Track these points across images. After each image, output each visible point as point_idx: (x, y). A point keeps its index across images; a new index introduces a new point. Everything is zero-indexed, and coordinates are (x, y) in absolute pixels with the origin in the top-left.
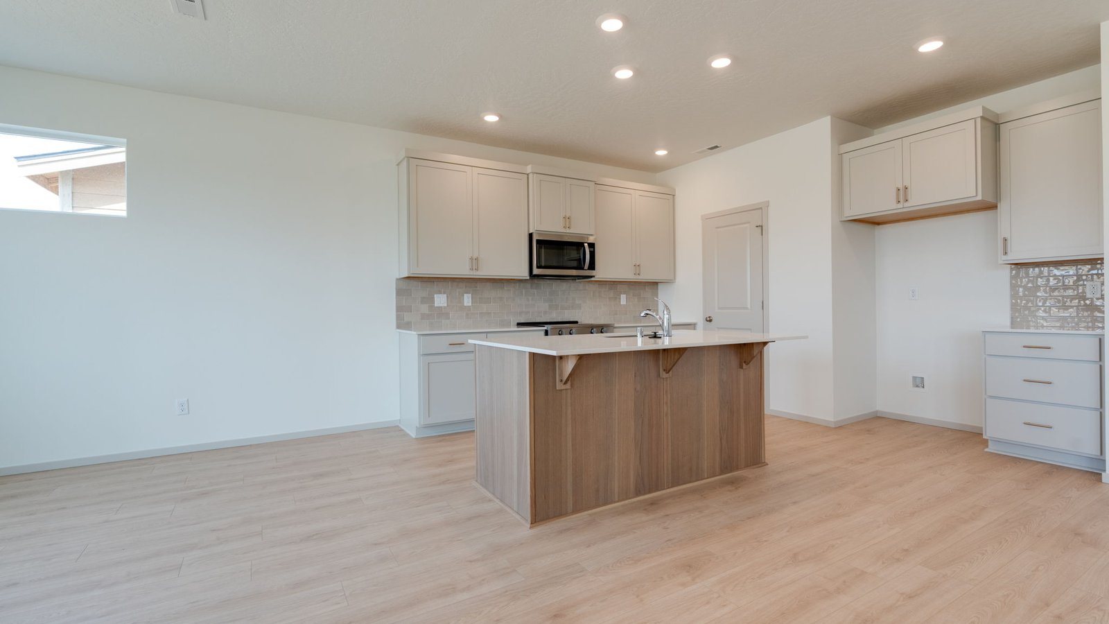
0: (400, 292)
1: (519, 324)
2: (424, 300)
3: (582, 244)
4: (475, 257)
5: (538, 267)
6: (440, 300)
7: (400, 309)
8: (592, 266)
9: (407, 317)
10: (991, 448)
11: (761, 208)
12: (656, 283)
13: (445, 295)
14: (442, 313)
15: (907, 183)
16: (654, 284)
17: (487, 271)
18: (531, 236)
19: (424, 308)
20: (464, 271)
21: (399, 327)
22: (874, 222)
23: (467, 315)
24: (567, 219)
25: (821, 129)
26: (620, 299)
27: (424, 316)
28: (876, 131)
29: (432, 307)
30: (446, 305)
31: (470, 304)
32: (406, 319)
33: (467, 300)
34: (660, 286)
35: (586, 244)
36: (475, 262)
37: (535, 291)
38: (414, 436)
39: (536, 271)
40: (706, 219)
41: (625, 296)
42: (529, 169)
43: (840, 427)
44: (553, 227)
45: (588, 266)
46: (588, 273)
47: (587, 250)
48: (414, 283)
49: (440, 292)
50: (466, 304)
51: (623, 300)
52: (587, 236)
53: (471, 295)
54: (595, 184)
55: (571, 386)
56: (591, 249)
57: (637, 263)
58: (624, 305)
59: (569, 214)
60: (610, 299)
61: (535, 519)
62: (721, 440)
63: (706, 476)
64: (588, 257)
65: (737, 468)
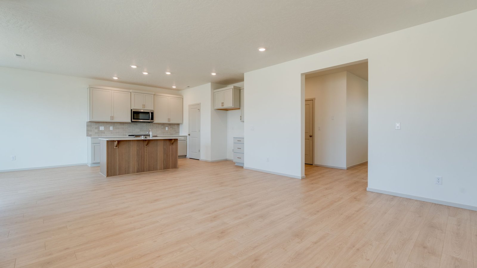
0: (87, 126)
1: (129, 136)
2: (96, 128)
4: (112, 116)
5: (133, 119)
6: (102, 128)
7: (88, 131)
8: (152, 119)
9: (90, 133)
10: (236, 164)
11: (199, 105)
12: (179, 124)
13: (104, 127)
14: (102, 132)
15: (223, 102)
16: (178, 124)
17: (116, 120)
18: (132, 110)
19: (96, 131)
20: (109, 120)
21: (87, 136)
22: (226, 110)
23: (111, 133)
24: (144, 106)
25: (209, 86)
26: (166, 128)
27: (96, 133)
28: (228, 86)
29: (99, 130)
30: (104, 130)
31: (112, 129)
32: (90, 134)
33: (111, 128)
34: (180, 125)
35: (150, 113)
36: (112, 117)
37: (135, 126)
38: (90, 166)
39: (133, 120)
40: (190, 106)
41: (167, 128)
42: (131, 91)
43: (213, 162)
44: (139, 107)
45: (150, 119)
46: (151, 121)
47: (150, 114)
48: (93, 123)
49: (102, 126)
50: (111, 129)
51: (167, 129)
52: (151, 110)
53: (112, 127)
54: (154, 95)
55: (118, 148)
56: (152, 114)
57: (169, 118)
58: (167, 131)
59: (144, 104)
60: (162, 128)
61: (108, 176)
62: (164, 162)
63: (159, 170)
64: (150, 116)
65: (169, 169)
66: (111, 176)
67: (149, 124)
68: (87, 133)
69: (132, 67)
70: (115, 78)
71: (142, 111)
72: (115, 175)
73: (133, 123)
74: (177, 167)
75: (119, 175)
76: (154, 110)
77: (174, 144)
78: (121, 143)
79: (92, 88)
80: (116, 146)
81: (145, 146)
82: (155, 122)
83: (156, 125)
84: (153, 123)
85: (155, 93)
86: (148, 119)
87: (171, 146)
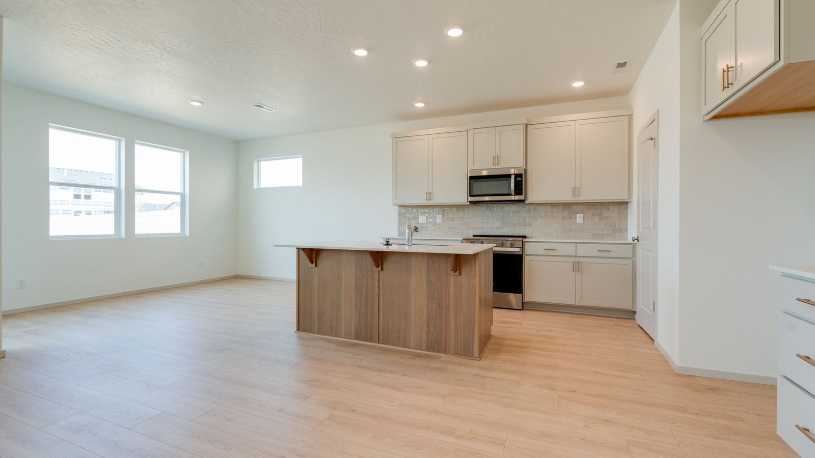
0: (399, 213)
1: (474, 236)
2: (412, 219)
3: (509, 176)
4: (427, 191)
6: (422, 219)
8: (519, 190)
11: (655, 119)
13: (425, 216)
14: (423, 227)
16: (627, 203)
18: (469, 172)
19: (413, 224)
20: (423, 201)
23: (439, 229)
24: (496, 159)
26: (575, 218)
29: (417, 222)
30: (425, 222)
31: (441, 222)
33: (439, 219)
36: (428, 194)
39: (469, 199)
40: (640, 134)
41: (582, 215)
42: (467, 129)
45: (513, 193)
46: (517, 198)
47: (513, 181)
48: (407, 209)
49: (422, 214)
50: (438, 221)
51: (579, 218)
52: (514, 169)
53: (441, 216)
54: (526, 125)
55: (316, 266)
56: (518, 179)
57: (577, 186)
58: (580, 224)
59: (498, 154)
60: (564, 218)
61: (298, 329)
62: (428, 325)
63: (412, 347)
64: (513, 185)
65: (445, 351)
66: (304, 331)
67: (514, 208)
70: (420, 106)
71: (485, 173)
73: (475, 208)
74: (477, 354)
75: (319, 333)
76: (524, 168)
77: (463, 271)
78: (323, 256)
79: (396, 138)
80: (312, 262)
81: (375, 269)
82: (530, 199)
83: (538, 208)
84: (526, 202)
85: (527, 120)
86: (507, 192)
87: (453, 278)
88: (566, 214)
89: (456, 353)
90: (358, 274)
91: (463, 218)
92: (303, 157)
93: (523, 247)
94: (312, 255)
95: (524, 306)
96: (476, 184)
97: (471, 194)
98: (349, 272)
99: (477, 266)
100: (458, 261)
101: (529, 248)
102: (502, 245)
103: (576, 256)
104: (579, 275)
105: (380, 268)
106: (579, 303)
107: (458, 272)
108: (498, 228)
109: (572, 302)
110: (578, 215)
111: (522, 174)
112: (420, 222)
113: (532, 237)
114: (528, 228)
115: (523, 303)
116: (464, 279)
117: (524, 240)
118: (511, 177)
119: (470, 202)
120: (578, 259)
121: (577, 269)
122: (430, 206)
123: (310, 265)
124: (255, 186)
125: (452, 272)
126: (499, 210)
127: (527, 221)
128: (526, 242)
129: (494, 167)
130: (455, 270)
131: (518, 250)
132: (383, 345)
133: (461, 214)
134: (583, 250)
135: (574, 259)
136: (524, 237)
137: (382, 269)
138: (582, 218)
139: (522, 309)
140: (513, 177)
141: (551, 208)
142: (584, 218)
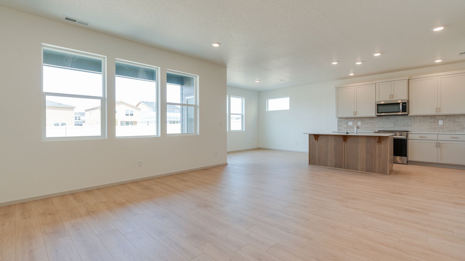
1: (379, 131)
2: (345, 124)
3: (399, 103)
4: (354, 111)
6: (350, 123)
8: (406, 110)
9: (340, 128)
13: (352, 122)
14: (350, 127)
17: (360, 115)
19: (345, 126)
20: (352, 115)
24: (392, 96)
26: (438, 122)
27: (345, 128)
29: (348, 125)
30: (352, 125)
36: (355, 113)
37: (387, 120)
39: (377, 114)
42: (375, 83)
45: (401, 111)
46: (403, 113)
47: (401, 105)
48: (343, 119)
49: (350, 121)
50: (359, 125)
52: (402, 100)
53: (360, 122)
54: (409, 80)
55: (317, 141)
56: (404, 105)
57: (438, 107)
58: (441, 125)
59: (392, 93)
60: (431, 122)
61: (309, 164)
62: (366, 162)
63: (360, 170)
64: (401, 108)
65: (374, 172)
66: (312, 164)
67: (402, 118)
68: (338, 128)
69: (375, 56)
70: (352, 74)
72: (315, 165)
73: (379, 118)
74: (388, 173)
75: (318, 165)
76: (408, 99)
77: (382, 143)
78: (320, 137)
79: (337, 88)
80: (316, 140)
81: (343, 142)
82: (411, 114)
83: (416, 118)
84: (408, 115)
85: (409, 77)
86: (398, 111)
87: (377, 146)
88: (432, 120)
89: (379, 173)
90: (336, 144)
91: (372, 123)
92: (290, 97)
93: (407, 136)
94: (316, 137)
95: (408, 163)
96: (380, 107)
97: (378, 112)
98: (331, 143)
99: (388, 141)
100: (380, 139)
101: (410, 136)
102: (396, 135)
103: (438, 140)
104: (439, 149)
105: (345, 142)
106: (440, 162)
107: (380, 143)
108: (392, 127)
109: (436, 162)
110: (440, 121)
111: (406, 103)
112: (349, 125)
113: (412, 132)
114: (409, 127)
115: (407, 161)
116: (382, 146)
117: (408, 133)
118: (400, 104)
119: (377, 116)
120: (439, 141)
121: (439, 146)
122: (354, 118)
123: (315, 141)
124: (267, 111)
125: (377, 143)
126: (392, 119)
127: (409, 124)
128: (409, 133)
129: (390, 100)
130: (378, 142)
131: (405, 137)
132: (346, 170)
133: (371, 121)
134: (441, 137)
135: (437, 141)
136: (408, 131)
137: (346, 142)
138: (442, 123)
139: (407, 164)
140: (401, 104)
141: (423, 118)
142: (443, 122)
